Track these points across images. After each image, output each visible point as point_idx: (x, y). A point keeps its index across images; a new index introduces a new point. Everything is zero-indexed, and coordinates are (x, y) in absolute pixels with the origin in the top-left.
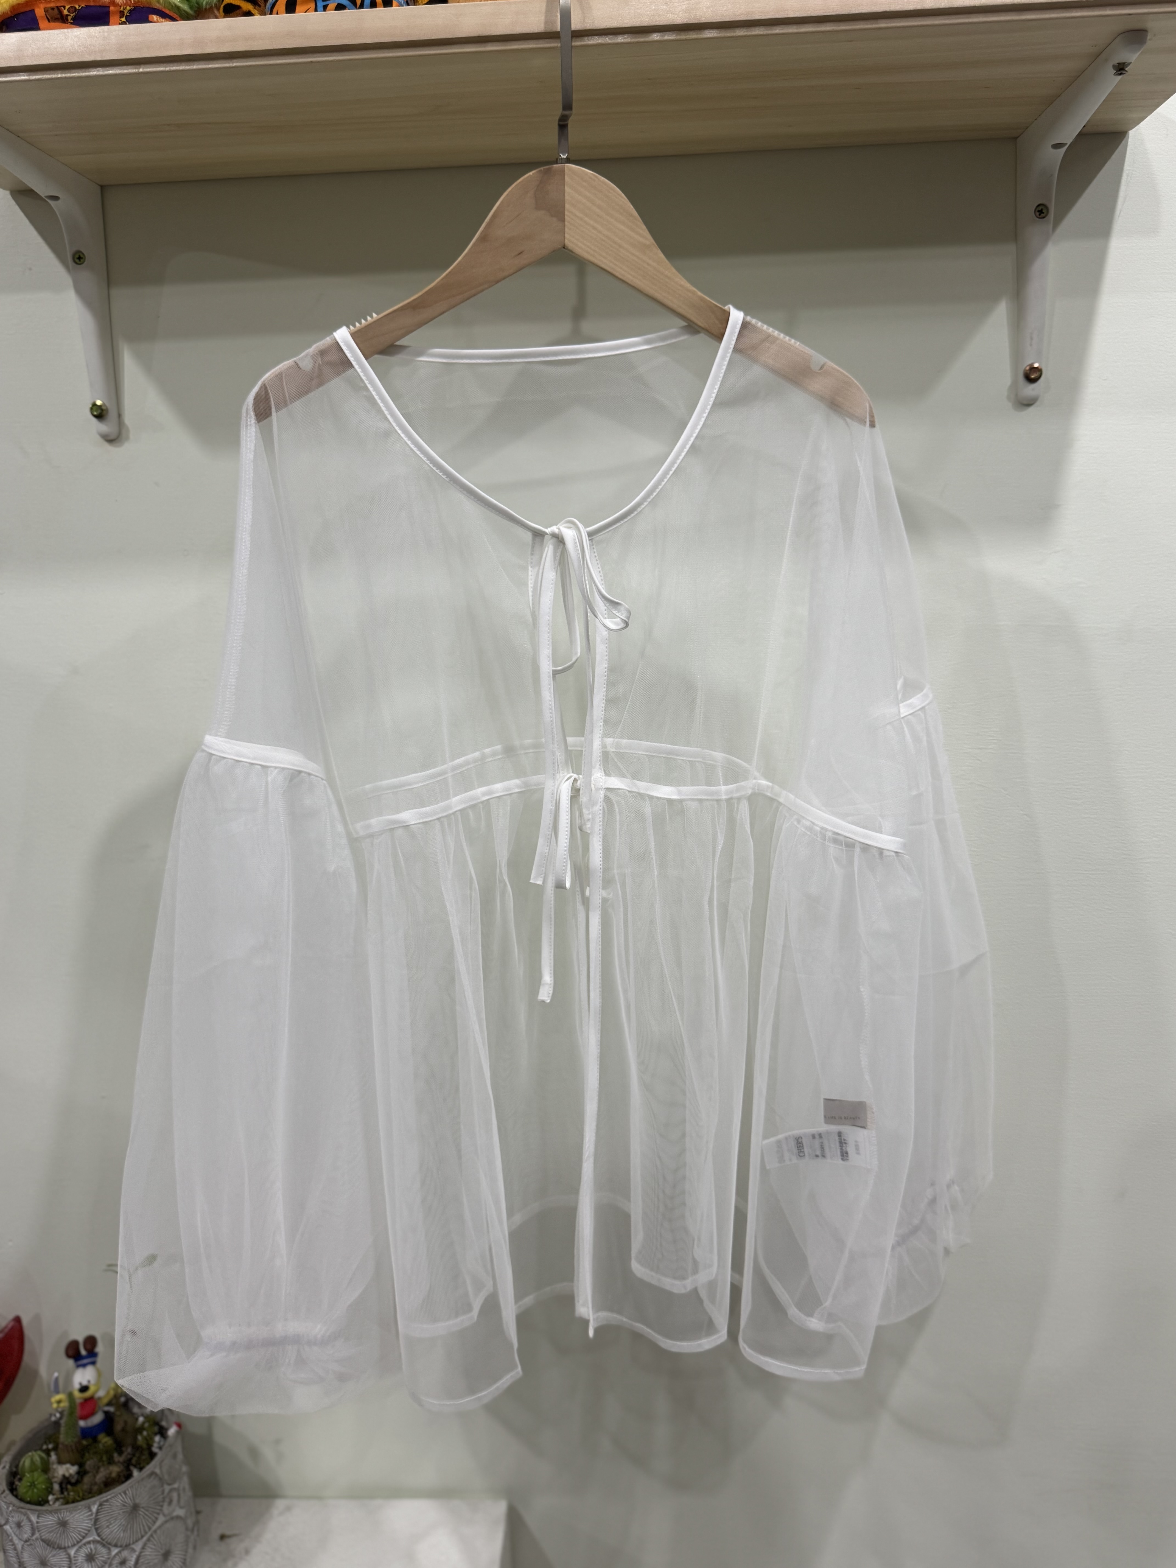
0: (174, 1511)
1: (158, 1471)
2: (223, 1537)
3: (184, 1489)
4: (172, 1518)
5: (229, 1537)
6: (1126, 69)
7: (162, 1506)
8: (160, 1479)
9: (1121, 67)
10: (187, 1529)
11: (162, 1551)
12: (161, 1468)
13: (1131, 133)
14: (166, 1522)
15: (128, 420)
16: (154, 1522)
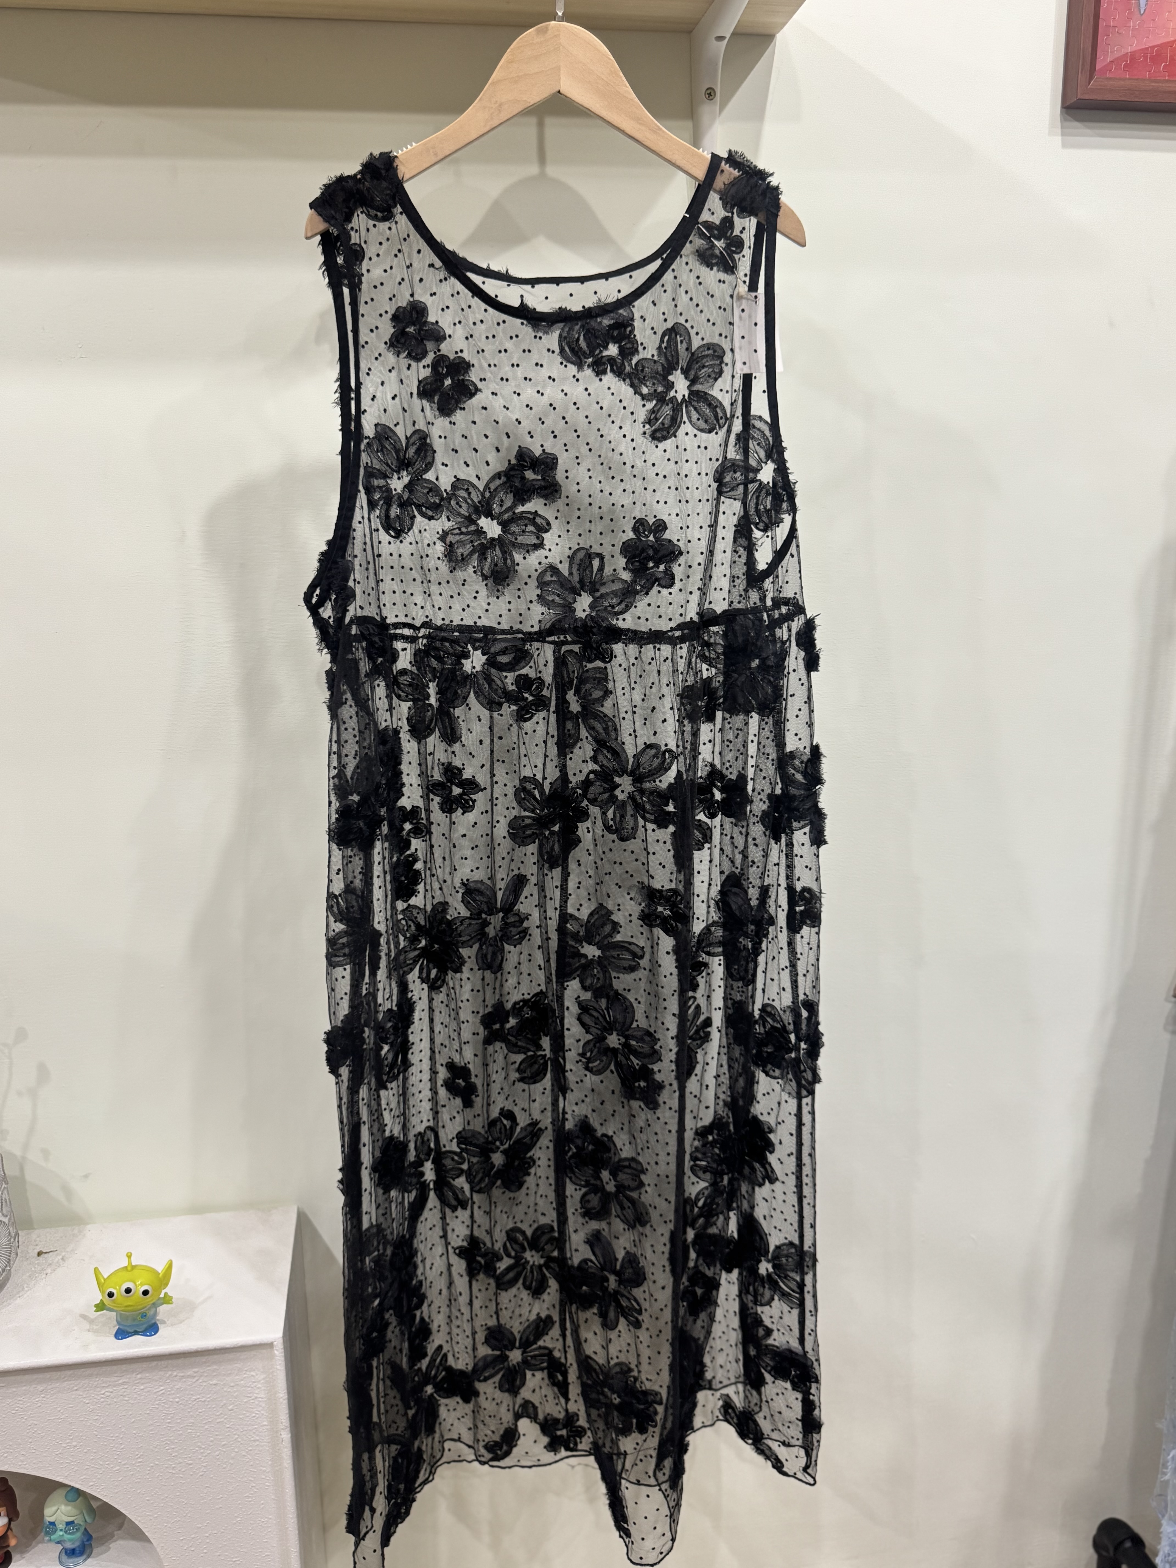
2: (40, 1254)
5: (47, 1253)
13: (779, 36)
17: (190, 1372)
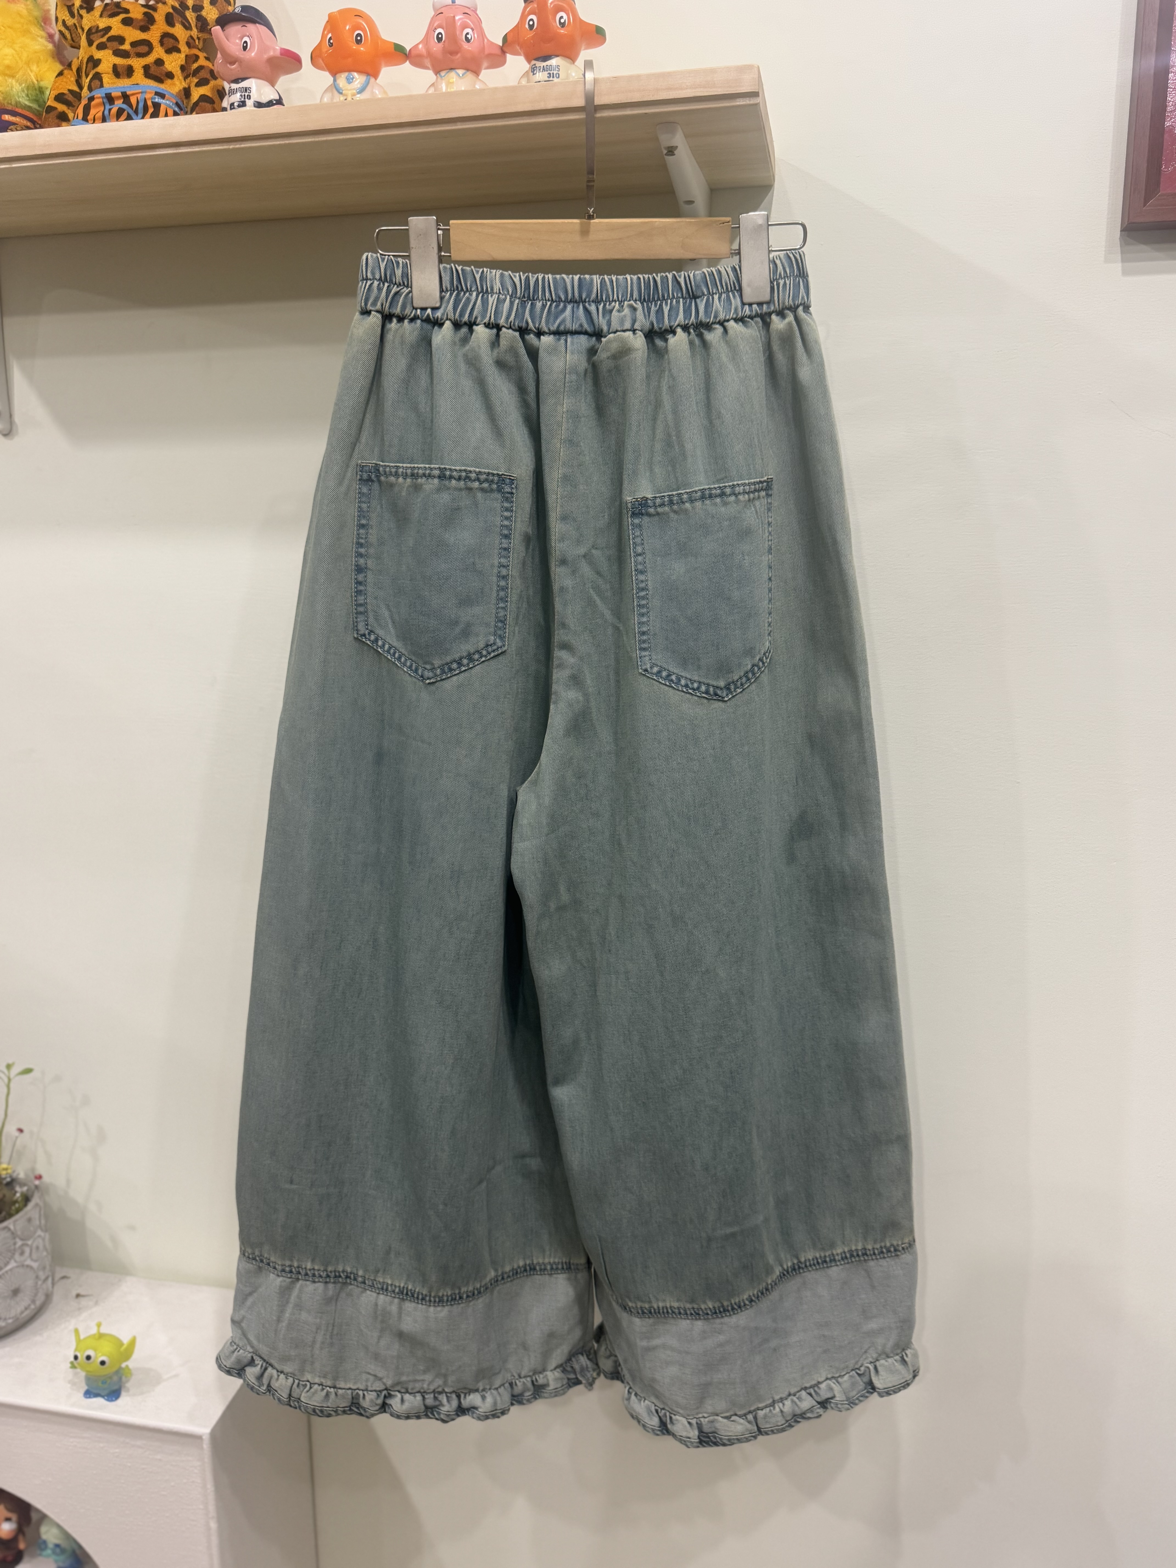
0: (25, 1260)
1: (12, 1227)
2: (78, 1296)
3: (38, 1248)
4: (23, 1266)
5: (83, 1296)
6: (675, 152)
7: (14, 1254)
8: (13, 1233)
9: (670, 149)
10: (37, 1277)
11: (13, 1288)
12: (14, 1225)
14: (17, 1267)
15: (17, 419)
16: (7, 1264)
17: (139, 1443)
